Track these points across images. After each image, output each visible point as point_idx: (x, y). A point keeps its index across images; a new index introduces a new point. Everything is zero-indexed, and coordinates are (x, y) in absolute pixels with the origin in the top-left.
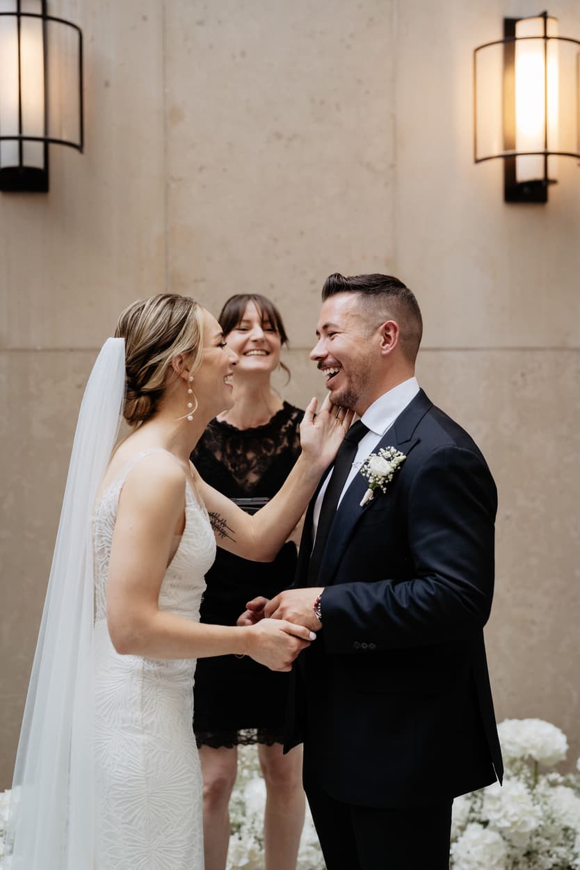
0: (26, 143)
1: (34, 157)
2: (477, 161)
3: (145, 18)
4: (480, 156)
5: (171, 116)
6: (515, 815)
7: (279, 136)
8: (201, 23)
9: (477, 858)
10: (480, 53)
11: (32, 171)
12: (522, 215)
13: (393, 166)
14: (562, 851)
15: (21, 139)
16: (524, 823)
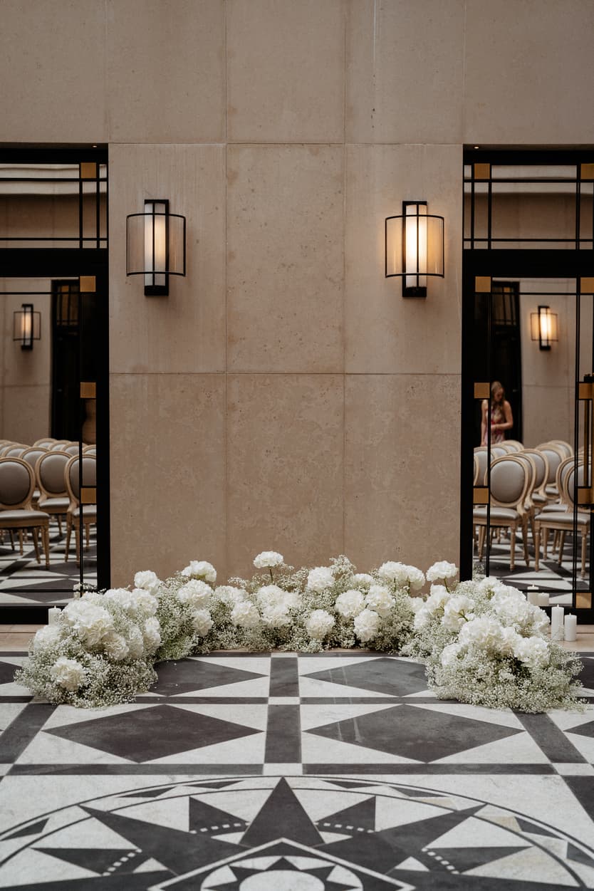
0: (156, 275)
1: (161, 281)
2: (387, 277)
3: (217, 209)
4: (388, 274)
5: (230, 256)
6: (379, 600)
7: (284, 265)
8: (244, 210)
9: (363, 623)
10: (388, 221)
11: (160, 287)
12: (412, 304)
13: (343, 279)
14: (407, 623)
15: (154, 273)
16: (383, 605)
